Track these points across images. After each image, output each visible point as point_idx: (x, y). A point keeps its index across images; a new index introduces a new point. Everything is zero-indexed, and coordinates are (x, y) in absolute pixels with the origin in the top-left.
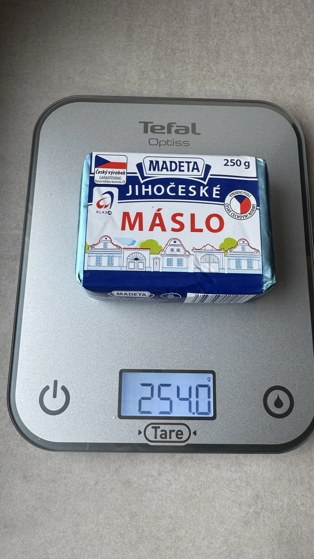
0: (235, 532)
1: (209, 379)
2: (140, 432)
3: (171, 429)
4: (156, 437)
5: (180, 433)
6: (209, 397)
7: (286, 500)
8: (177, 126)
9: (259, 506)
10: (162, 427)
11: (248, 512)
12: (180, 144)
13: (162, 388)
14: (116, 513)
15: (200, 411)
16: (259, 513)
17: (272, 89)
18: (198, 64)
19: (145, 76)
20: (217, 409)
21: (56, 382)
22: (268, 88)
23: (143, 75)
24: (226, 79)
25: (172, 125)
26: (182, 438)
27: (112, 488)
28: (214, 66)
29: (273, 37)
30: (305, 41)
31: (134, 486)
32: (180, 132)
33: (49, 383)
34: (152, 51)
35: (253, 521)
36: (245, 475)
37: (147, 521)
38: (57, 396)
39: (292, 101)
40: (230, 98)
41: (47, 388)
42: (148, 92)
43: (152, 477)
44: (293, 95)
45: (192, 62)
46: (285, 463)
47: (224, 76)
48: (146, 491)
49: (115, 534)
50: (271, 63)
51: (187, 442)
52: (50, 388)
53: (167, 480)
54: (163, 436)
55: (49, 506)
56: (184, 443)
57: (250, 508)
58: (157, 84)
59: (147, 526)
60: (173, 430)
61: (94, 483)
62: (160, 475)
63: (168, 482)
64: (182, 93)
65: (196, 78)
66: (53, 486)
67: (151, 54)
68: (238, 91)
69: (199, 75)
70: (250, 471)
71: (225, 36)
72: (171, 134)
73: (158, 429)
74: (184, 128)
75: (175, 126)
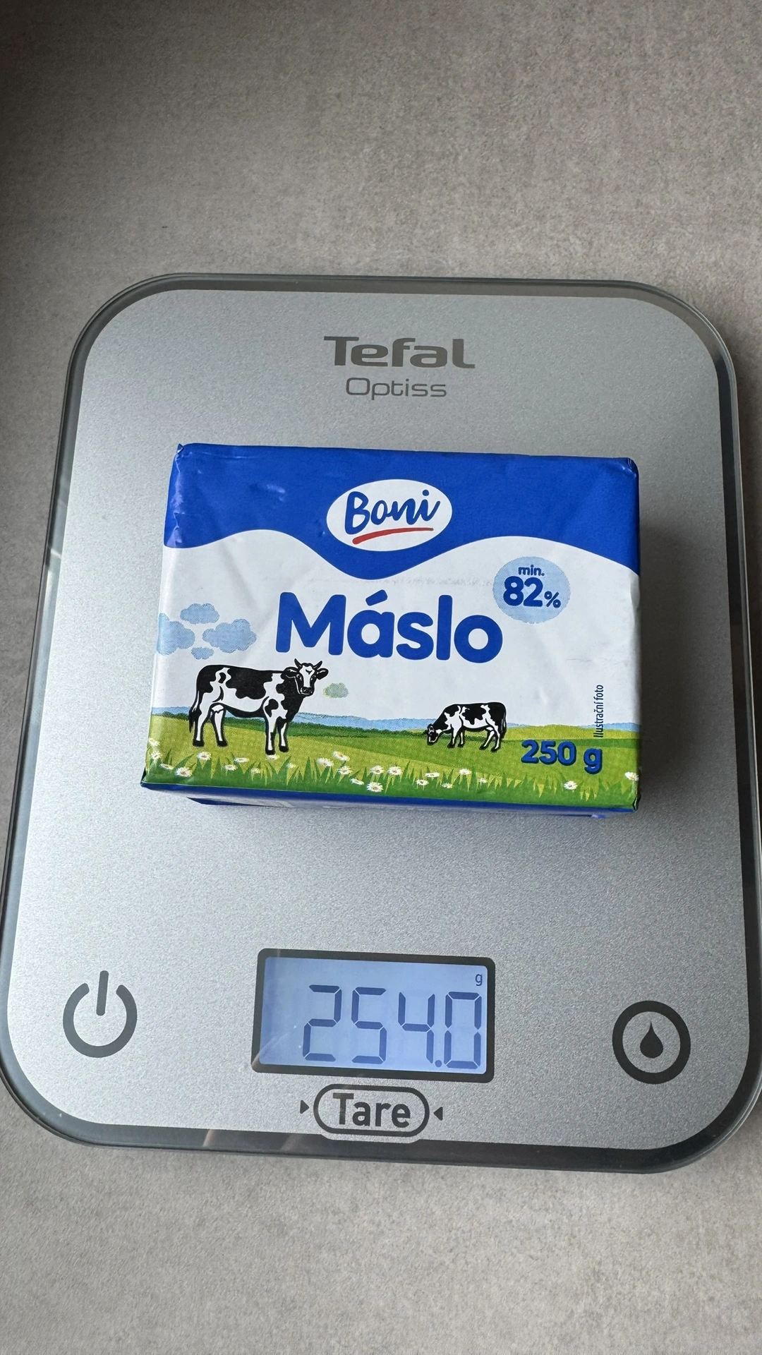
1: (479, 980)
2: (304, 1107)
3: (379, 1102)
4: (342, 1121)
5: (401, 1111)
6: (478, 1024)
7: (668, 1287)
8: (417, 348)
9: (601, 1300)
10: (359, 1096)
11: (572, 1311)
12: (424, 393)
13: (363, 998)
14: (244, 1300)
15: (454, 1057)
16: (600, 1316)
17: (661, 248)
18: (479, 188)
19: (348, 220)
20: (495, 1055)
21: (104, 976)
23: (345, 217)
24: (548, 224)
25: (405, 344)
26: (406, 1124)
27: (238, 1238)
28: (519, 195)
29: (669, 119)
30: (750, 125)
31: (291, 1233)
32: (424, 361)
33: (88, 978)
34: (368, 159)
35: (585, 1336)
36: (567, 1218)
37: (322, 1324)
38: (106, 1012)
39: (712, 279)
40: (556, 274)
41: (83, 990)
42: (352, 261)
43: (334, 1213)
44: (716, 264)
45: (463, 184)
46: (669, 1192)
47: (544, 217)
48: (320, 1247)
50: (662, 185)
51: (418, 1135)
52: (89, 994)
53: (372, 1222)
54: (361, 1118)
55: (86, 1274)
56: (411, 1138)
57: (578, 1303)
58: (377, 241)
60: (386, 1104)
61: (194, 1222)
62: (355, 1209)
63: (373, 1228)
64: (437, 262)
65: (473, 222)
66: (97, 1226)
67: (364, 165)
68: (576, 254)
69: (481, 215)
70: (581, 1210)
71: (549, 116)
72: (402, 366)
73: (350, 1100)
74: (435, 352)
75: (412, 348)
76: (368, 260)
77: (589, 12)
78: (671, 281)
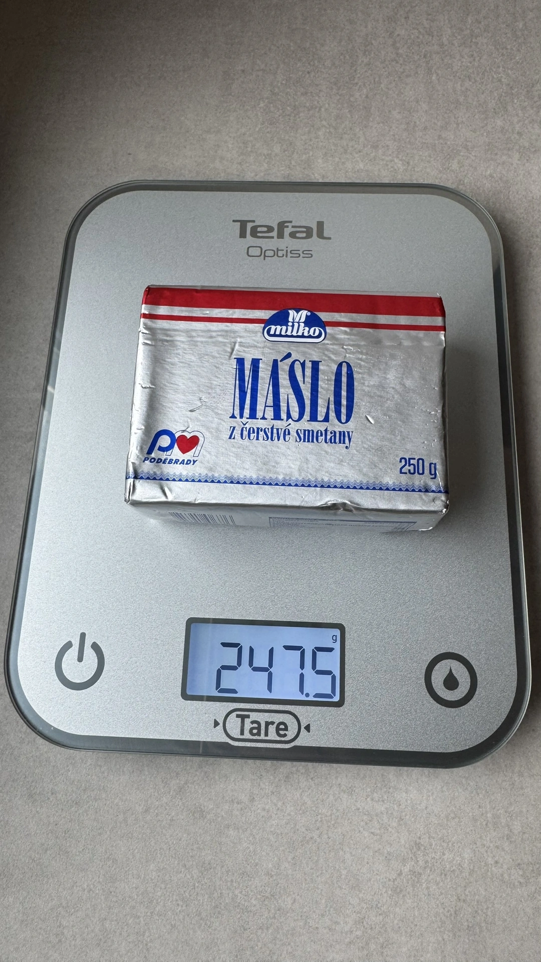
0: (377, 905)
1: (334, 638)
2: (216, 724)
3: (268, 720)
4: (242, 733)
5: (282, 727)
7: (467, 854)
8: (293, 227)
9: (421, 863)
10: (254, 716)
11: (401, 871)
12: (298, 255)
13: (256, 651)
14: (176, 862)
16: (420, 874)
17: (455, 165)
18: (335, 129)
19: (249, 149)
20: (346, 688)
21: (83, 636)
22: (450, 165)
23: (246, 147)
24: (380, 151)
25: (285, 225)
26: (285, 735)
27: (172, 820)
28: (361, 132)
29: (459, 84)
31: (208, 817)
33: (72, 637)
34: (262, 110)
35: (410, 889)
36: (397, 807)
37: (229, 880)
38: (84, 660)
39: (488, 185)
40: (386, 181)
41: (69, 645)
42: (253, 175)
43: (238, 803)
44: (491, 176)
45: (325, 126)
46: (466, 789)
47: (377, 146)
48: (228, 827)
49: (174, 899)
50: (455, 126)
51: (293, 743)
52: (73, 647)
53: (264, 809)
54: (255, 731)
55: (68, 845)
56: (289, 744)
57: (405, 866)
58: (268, 162)
59: (228, 888)
60: (271, 722)
61: (142, 809)
62: (252, 800)
63: (265, 814)
65: (331, 150)
66: (76, 812)
67: (259, 114)
68: (399, 169)
69: (336, 145)
70: (406, 801)
71: (381, 83)
72: (283, 238)
73: (247, 719)
74: (305, 230)
75: (290, 227)
76: (262, 174)
77: (406, 18)
78: (461, 187)
